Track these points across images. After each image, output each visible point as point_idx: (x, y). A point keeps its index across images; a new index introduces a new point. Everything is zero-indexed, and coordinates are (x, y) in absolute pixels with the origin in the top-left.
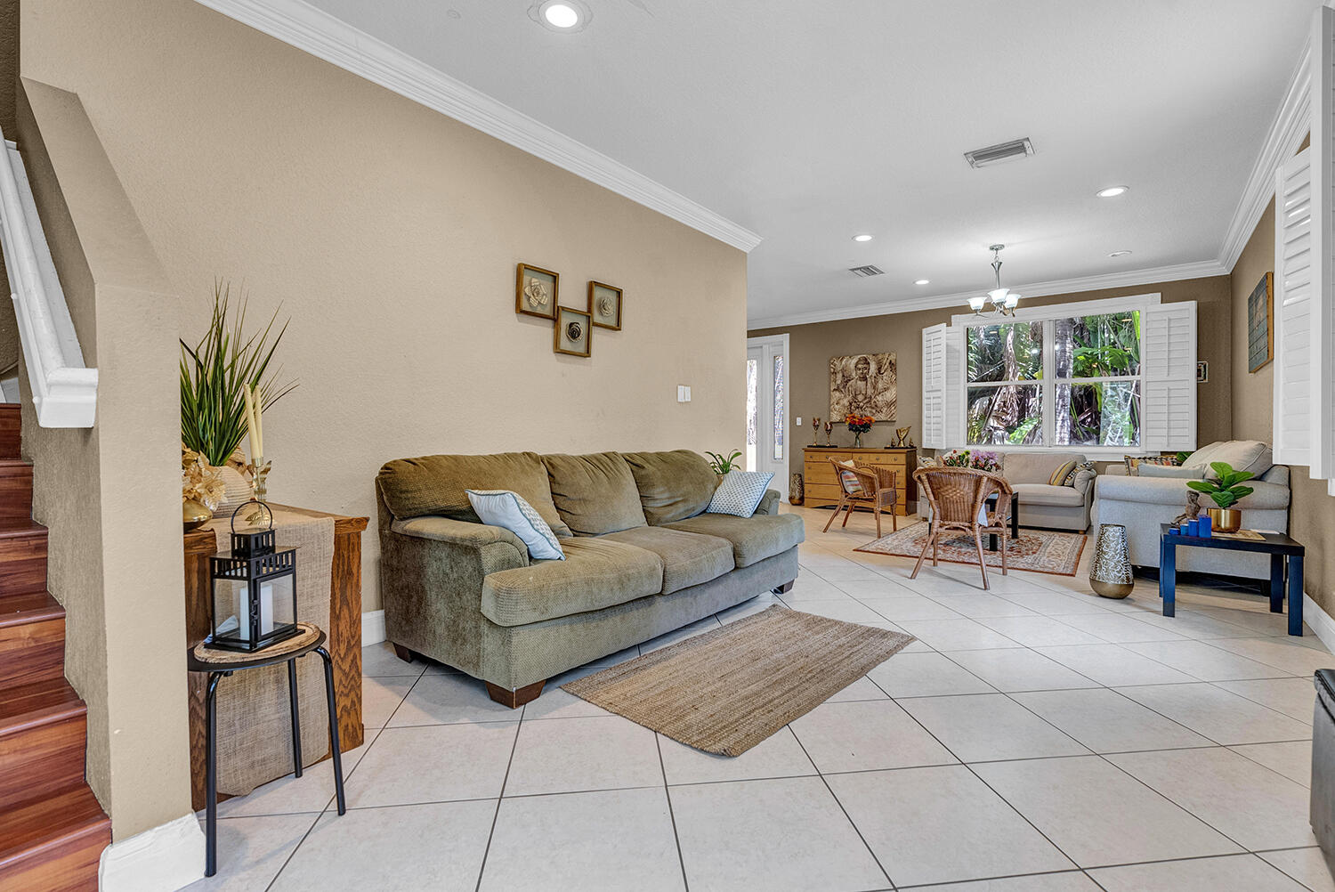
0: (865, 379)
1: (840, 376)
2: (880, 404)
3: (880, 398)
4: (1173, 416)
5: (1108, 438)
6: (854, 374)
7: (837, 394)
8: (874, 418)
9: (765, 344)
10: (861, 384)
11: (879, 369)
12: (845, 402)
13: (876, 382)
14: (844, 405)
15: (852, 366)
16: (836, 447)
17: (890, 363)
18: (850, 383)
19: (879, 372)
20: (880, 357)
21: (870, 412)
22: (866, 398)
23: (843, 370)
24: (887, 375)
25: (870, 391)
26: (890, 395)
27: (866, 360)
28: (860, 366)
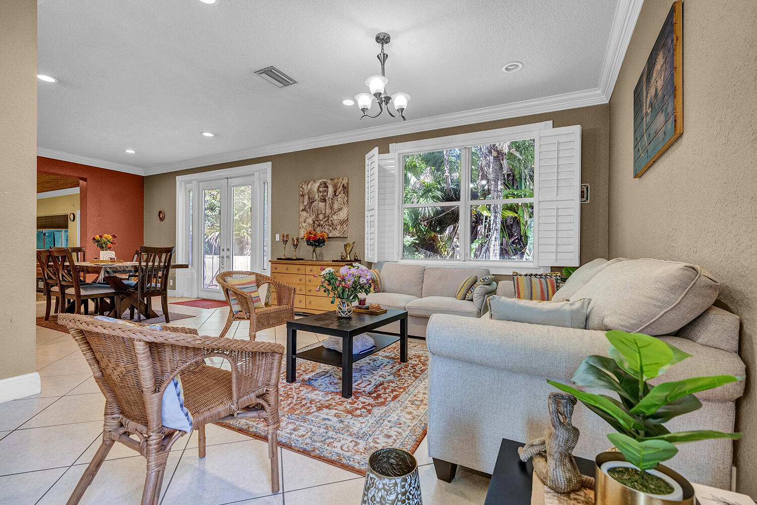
0: (324, 200)
1: (306, 197)
2: (335, 222)
3: (335, 217)
4: (560, 234)
5: (526, 253)
6: (317, 197)
7: (304, 214)
8: (331, 235)
9: (256, 172)
10: (322, 205)
11: (335, 192)
12: (310, 221)
13: (333, 203)
14: (309, 224)
15: (315, 189)
16: (302, 259)
17: (343, 187)
18: (313, 204)
19: (335, 194)
20: (336, 181)
21: (328, 229)
22: (325, 217)
23: (309, 193)
24: (341, 196)
25: (328, 211)
26: (343, 215)
27: (325, 183)
28: (321, 189)
